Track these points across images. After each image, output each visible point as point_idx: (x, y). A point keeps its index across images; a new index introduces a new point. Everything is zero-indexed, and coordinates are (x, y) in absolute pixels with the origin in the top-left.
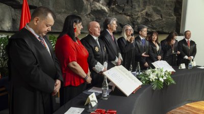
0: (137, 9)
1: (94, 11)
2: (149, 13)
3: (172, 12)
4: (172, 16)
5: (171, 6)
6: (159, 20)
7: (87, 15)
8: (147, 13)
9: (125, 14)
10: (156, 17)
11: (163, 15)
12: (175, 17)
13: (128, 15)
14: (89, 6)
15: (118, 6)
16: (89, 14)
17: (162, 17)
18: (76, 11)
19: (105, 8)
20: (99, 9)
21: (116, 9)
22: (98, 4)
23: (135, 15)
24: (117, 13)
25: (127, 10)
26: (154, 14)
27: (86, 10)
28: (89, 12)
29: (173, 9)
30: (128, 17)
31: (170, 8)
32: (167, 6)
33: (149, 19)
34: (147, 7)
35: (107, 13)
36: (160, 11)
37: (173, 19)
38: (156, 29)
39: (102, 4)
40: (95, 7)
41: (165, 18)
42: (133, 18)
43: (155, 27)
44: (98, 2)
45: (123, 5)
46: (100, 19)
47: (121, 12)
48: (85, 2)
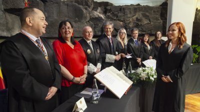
0: (129, 16)
1: (93, 18)
2: (139, 18)
3: (158, 16)
4: (159, 20)
5: (158, 11)
6: (148, 23)
7: (87, 22)
8: (137, 18)
9: (119, 20)
10: (145, 22)
11: (151, 20)
12: (162, 21)
13: (121, 21)
14: (88, 14)
15: (113, 13)
16: (89, 21)
17: (150, 21)
18: (77, 19)
19: (102, 16)
20: (97, 16)
21: (111, 16)
22: (96, 12)
23: (127, 20)
24: (112, 19)
25: (121, 16)
26: (144, 19)
27: (86, 18)
28: (88, 19)
29: (159, 14)
30: (121, 23)
31: (157, 13)
32: (154, 11)
33: (139, 23)
34: (137, 13)
35: (103, 20)
36: (148, 16)
37: (160, 23)
38: (145, 31)
39: (100, 13)
40: (94, 15)
41: (152, 22)
42: (126, 23)
43: (144, 29)
44: (96, 11)
45: (117, 13)
46: (98, 25)
47: (115, 18)
48: (84, 11)
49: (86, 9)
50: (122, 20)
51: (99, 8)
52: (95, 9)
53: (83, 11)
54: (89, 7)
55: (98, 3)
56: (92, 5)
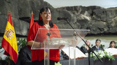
0: (111, 17)
1: (80, 20)
7: (74, 24)
9: (102, 21)
14: (75, 18)
16: (76, 23)
19: (88, 18)
20: (83, 19)
23: (109, 21)
25: (103, 18)
27: (73, 20)
28: (75, 21)
30: (105, 23)
35: (89, 21)
39: (87, 15)
40: (81, 18)
42: (108, 23)
44: (83, 14)
45: (100, 15)
46: (83, 25)
47: (99, 19)
48: (72, 15)
49: (74, 13)
50: (105, 20)
51: (86, 12)
52: (83, 13)
53: (70, 16)
54: (77, 11)
55: (86, 7)
56: (80, 9)
